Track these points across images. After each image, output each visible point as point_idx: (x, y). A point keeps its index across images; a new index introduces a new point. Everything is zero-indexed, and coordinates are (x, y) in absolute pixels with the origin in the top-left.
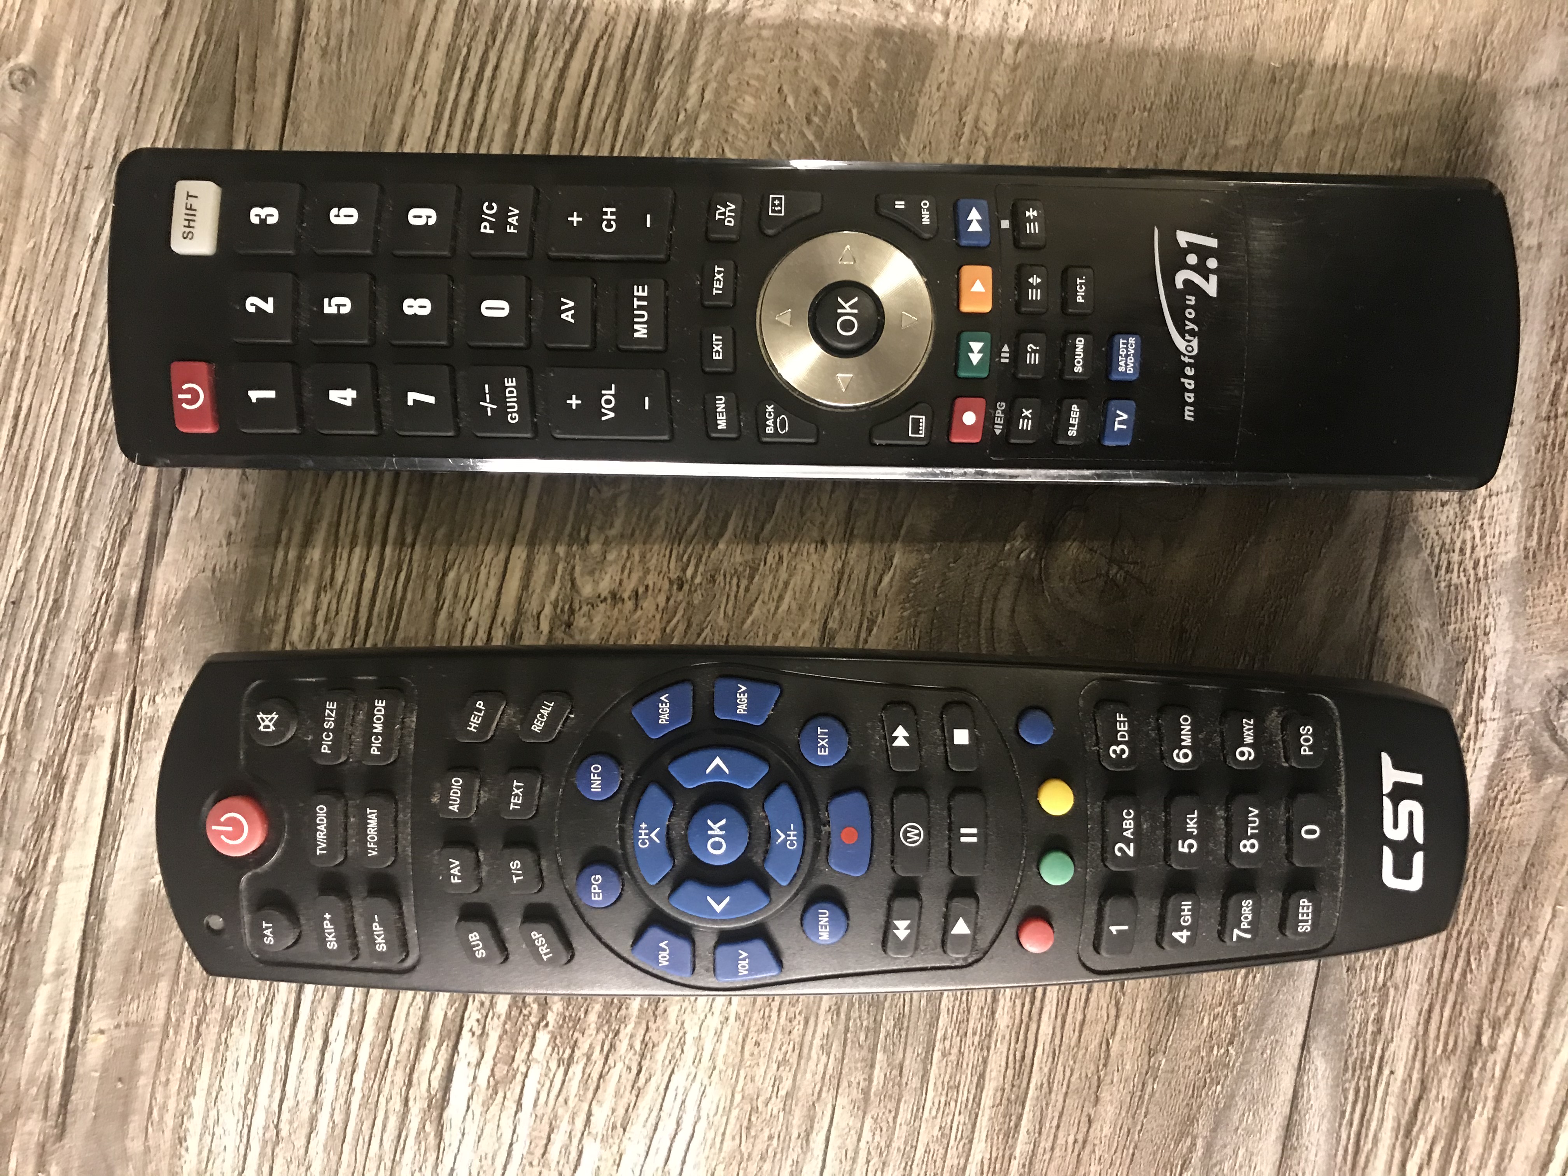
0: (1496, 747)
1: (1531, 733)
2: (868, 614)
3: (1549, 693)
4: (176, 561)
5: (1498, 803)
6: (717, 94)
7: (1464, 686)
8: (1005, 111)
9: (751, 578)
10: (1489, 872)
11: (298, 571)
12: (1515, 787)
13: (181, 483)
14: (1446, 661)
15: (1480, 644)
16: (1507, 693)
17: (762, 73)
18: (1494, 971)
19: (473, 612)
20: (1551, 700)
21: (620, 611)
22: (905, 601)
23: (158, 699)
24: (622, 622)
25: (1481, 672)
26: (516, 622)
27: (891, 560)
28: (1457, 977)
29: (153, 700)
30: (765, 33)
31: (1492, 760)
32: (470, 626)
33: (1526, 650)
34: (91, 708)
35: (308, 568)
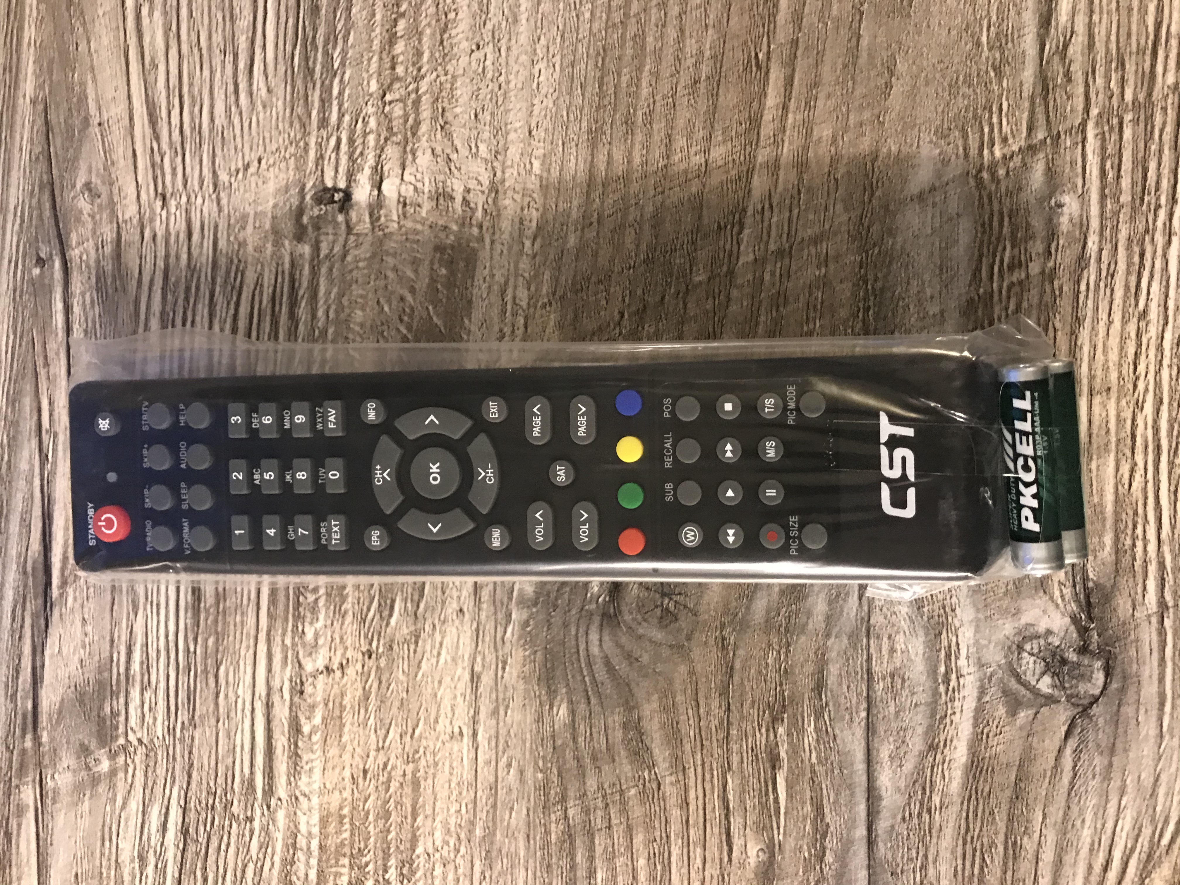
0: (975, 694)
1: (1001, 680)
2: (500, 657)
3: (1009, 648)
4: (52, 683)
5: (985, 736)
6: (337, 312)
7: (943, 652)
8: (533, 288)
9: (417, 643)
10: (987, 789)
11: (127, 679)
12: (996, 722)
13: (46, 632)
14: (926, 634)
15: (950, 619)
16: (977, 652)
17: (364, 293)
18: (1005, 864)
19: (240, 692)
20: (1012, 653)
21: (333, 679)
22: (524, 645)
23: (56, 776)
24: (336, 686)
25: (954, 640)
26: (268, 695)
27: (510, 615)
28: (976, 871)
29: (53, 777)
30: (361, 264)
31: (974, 705)
32: (240, 701)
33: (986, 618)
34: (18, 787)
35: (133, 677)
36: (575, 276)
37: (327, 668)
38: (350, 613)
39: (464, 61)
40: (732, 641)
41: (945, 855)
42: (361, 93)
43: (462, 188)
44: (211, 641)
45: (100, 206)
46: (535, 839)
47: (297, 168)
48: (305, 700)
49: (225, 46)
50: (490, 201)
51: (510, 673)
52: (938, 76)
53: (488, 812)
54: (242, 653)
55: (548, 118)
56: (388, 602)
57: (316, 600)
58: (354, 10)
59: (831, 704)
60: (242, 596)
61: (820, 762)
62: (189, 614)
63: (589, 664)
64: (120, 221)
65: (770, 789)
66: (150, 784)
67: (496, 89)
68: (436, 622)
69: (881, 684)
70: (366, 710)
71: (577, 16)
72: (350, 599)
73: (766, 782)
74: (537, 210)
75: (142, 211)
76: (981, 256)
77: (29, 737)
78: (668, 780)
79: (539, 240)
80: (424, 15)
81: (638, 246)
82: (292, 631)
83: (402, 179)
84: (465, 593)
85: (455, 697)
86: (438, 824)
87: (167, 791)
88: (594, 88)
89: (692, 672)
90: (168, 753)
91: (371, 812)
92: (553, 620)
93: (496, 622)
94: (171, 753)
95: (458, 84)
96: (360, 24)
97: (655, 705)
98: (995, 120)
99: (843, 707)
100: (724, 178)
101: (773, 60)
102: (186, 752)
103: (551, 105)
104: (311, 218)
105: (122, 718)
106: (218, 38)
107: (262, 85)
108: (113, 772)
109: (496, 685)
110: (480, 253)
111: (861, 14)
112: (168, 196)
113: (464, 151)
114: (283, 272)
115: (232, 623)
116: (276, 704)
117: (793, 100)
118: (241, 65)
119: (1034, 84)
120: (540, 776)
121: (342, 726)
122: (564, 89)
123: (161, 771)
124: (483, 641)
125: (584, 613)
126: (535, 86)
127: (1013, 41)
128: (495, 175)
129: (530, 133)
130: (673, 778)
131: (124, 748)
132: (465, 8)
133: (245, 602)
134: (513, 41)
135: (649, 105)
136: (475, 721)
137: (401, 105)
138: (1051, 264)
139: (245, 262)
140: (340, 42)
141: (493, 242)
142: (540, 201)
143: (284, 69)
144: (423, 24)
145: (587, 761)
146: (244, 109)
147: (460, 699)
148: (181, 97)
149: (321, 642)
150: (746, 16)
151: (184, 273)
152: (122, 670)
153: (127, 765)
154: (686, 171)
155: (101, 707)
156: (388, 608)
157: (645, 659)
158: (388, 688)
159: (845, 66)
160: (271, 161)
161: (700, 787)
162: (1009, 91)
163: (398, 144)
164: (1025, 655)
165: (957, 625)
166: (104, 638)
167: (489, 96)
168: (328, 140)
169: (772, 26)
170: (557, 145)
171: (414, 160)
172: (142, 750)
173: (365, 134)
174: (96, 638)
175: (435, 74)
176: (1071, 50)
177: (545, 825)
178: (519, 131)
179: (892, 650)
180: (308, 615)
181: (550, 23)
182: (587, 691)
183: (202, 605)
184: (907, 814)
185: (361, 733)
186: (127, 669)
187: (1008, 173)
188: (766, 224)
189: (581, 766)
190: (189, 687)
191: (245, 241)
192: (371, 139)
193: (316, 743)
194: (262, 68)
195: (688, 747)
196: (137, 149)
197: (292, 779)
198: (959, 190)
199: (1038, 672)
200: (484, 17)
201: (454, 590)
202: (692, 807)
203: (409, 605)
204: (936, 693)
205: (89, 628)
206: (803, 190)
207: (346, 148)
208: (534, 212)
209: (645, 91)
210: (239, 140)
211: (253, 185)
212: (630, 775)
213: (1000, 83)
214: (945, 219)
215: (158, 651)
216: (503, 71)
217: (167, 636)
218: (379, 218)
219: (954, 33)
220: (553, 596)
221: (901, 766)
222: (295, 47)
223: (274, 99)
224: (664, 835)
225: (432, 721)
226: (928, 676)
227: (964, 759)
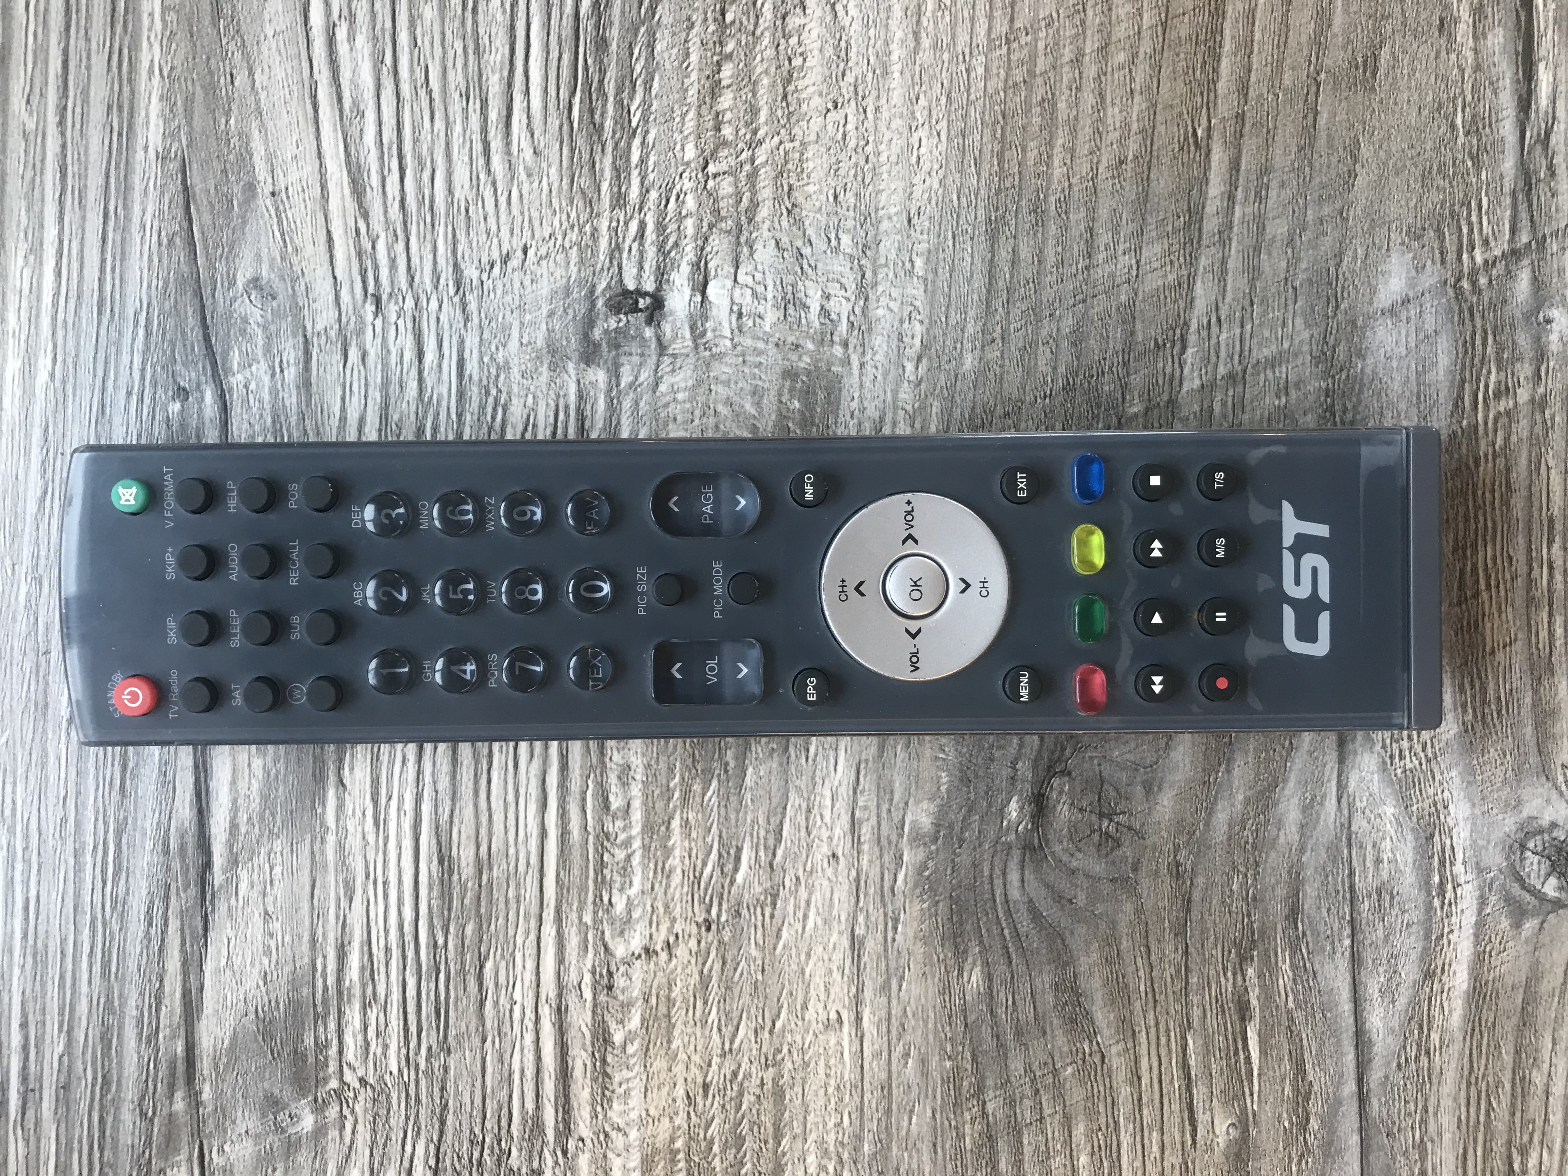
36: (973, 408)
37: (647, 950)
38: (679, 871)
39: (816, 123)
40: (1189, 868)
41: (1447, 1103)
42: (673, 161)
43: (820, 293)
44: (469, 929)
45: (276, 313)
46: (943, 1148)
47: (581, 262)
48: (615, 998)
49: (468, 88)
50: (858, 310)
51: (904, 934)
52: (1408, 163)
53: (879, 1120)
54: (519, 941)
55: (933, 202)
56: (732, 852)
57: (629, 857)
58: (658, 47)
59: (1308, 933)
60: (517, 860)
61: (1298, 1006)
62: (435, 894)
63: (1009, 913)
64: (309, 335)
65: (1240, 1047)
66: (381, 1141)
67: (862, 163)
68: (800, 873)
69: (1366, 903)
70: (706, 1003)
71: (967, 70)
72: (677, 852)
73: (1235, 1040)
74: (921, 322)
75: (344, 319)
76: (1463, 381)
77: (179, 1095)
78: (1114, 1050)
79: (924, 361)
80: (759, 58)
81: (1055, 368)
82: (594, 903)
83: (735, 280)
84: (838, 831)
85: (830, 972)
86: (811, 1145)
87: (408, 1148)
88: (992, 165)
89: (1139, 911)
90: (407, 1095)
91: (717, 1140)
92: (957, 860)
93: (882, 866)
94: (412, 1092)
95: (809, 154)
96: (668, 66)
97: (1095, 956)
98: (1474, 218)
99: (1322, 936)
100: (1160, 283)
101: (1215, 138)
102: (436, 1090)
103: (936, 186)
104: (606, 332)
105: (333, 1051)
106: (456, 78)
107: (525, 144)
108: (320, 1131)
109: (886, 950)
110: (845, 380)
111: (1318, 86)
112: (385, 297)
113: (820, 245)
114: (567, 407)
115: (502, 899)
116: (571, 1007)
117: (1240, 189)
118: (493, 116)
119: (1516, 178)
120: (948, 1064)
121: (671, 1027)
122: (952, 166)
123: (397, 1120)
124: (866, 895)
125: (999, 848)
126: (914, 159)
127: (1490, 125)
128: (863, 276)
129: (909, 221)
130: (1121, 1046)
131: (338, 1093)
132: (816, 52)
133: (522, 868)
134: (883, 101)
135: (1063, 190)
136: (858, 1001)
137: (731, 179)
138: (1541, 390)
139: (509, 393)
140: (640, 90)
141: (862, 365)
142: (925, 311)
143: (558, 122)
144: (759, 70)
145: (1010, 1037)
146: (499, 177)
147: (837, 976)
148: (401, 158)
149: (636, 915)
150: (1180, 81)
151: (413, 408)
152: (331, 980)
153: (343, 1117)
154: (1112, 275)
155: (300, 1038)
156: (732, 859)
157: (1081, 900)
158: (735, 969)
159: (1301, 149)
160: (543, 251)
161: (1154, 1053)
162: (1488, 184)
163: (729, 232)
164: (1528, 854)
165: (1451, 824)
166: (300, 937)
167: (852, 172)
168: (626, 224)
169: (1212, 95)
170: (945, 238)
171: (751, 255)
172: (366, 1095)
173: (680, 218)
174: (287, 938)
175: (776, 139)
176: (1553, 139)
177: (957, 1128)
178: (895, 219)
179: (1378, 861)
180: (617, 878)
181: (931, 78)
182: (1007, 948)
183: (455, 877)
184: (1403, 1060)
185: (699, 1034)
186: (339, 981)
187: (1490, 281)
188: (1214, 341)
189: (1001, 1045)
190: (437, 996)
191: (507, 362)
192: (689, 224)
193: (633, 1056)
194: (525, 121)
195: (1138, 1005)
196: (333, 229)
197: (599, 1109)
198: (1435, 303)
199: (1542, 873)
200: (842, 65)
201: (824, 829)
202: (1144, 1081)
203: (762, 853)
204: (1429, 907)
205: (276, 926)
206: (1256, 300)
207: (654, 236)
208: (918, 324)
209: (1058, 171)
210: (492, 220)
211: (517, 285)
212: (1065, 1049)
213: (1479, 175)
214: (1421, 337)
215: (387, 950)
216: (871, 139)
217: (401, 927)
218: (703, 334)
219: (1425, 113)
220: (957, 828)
221: (1393, 1002)
222: (573, 93)
223: (544, 165)
224: (1111, 1121)
225: (799, 1007)
226: (1420, 890)
227: (1465, 986)
